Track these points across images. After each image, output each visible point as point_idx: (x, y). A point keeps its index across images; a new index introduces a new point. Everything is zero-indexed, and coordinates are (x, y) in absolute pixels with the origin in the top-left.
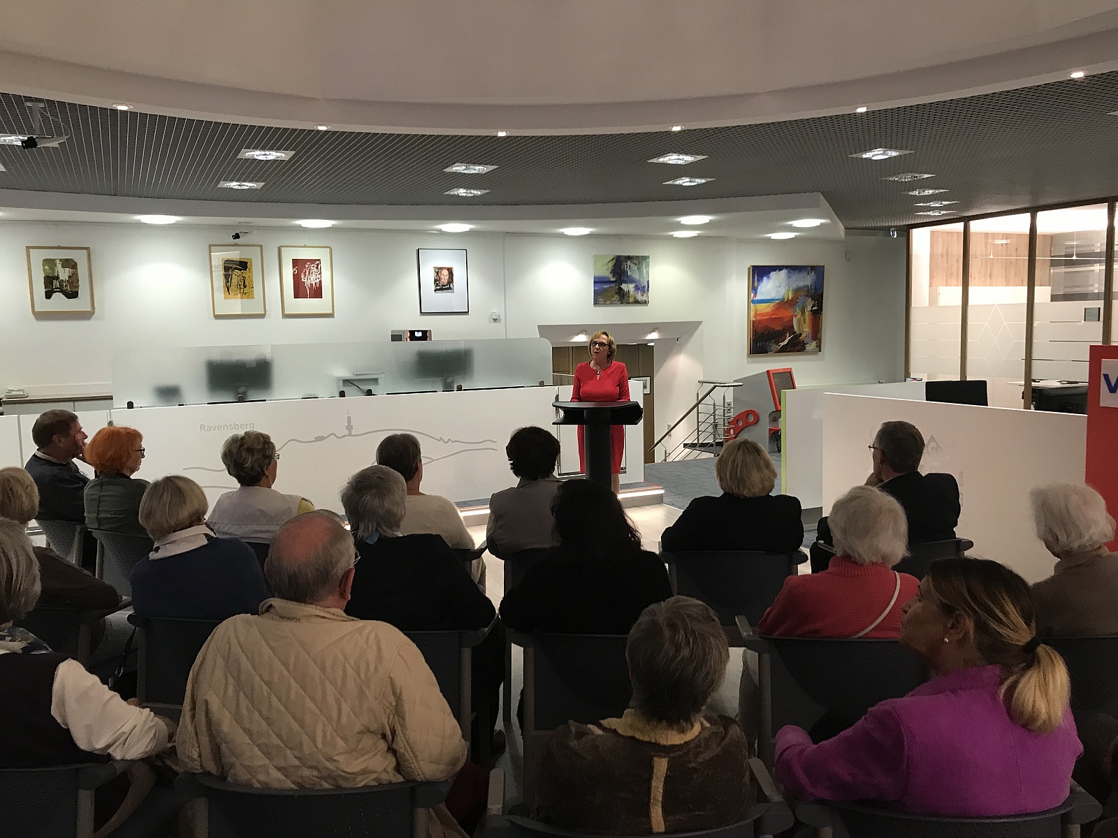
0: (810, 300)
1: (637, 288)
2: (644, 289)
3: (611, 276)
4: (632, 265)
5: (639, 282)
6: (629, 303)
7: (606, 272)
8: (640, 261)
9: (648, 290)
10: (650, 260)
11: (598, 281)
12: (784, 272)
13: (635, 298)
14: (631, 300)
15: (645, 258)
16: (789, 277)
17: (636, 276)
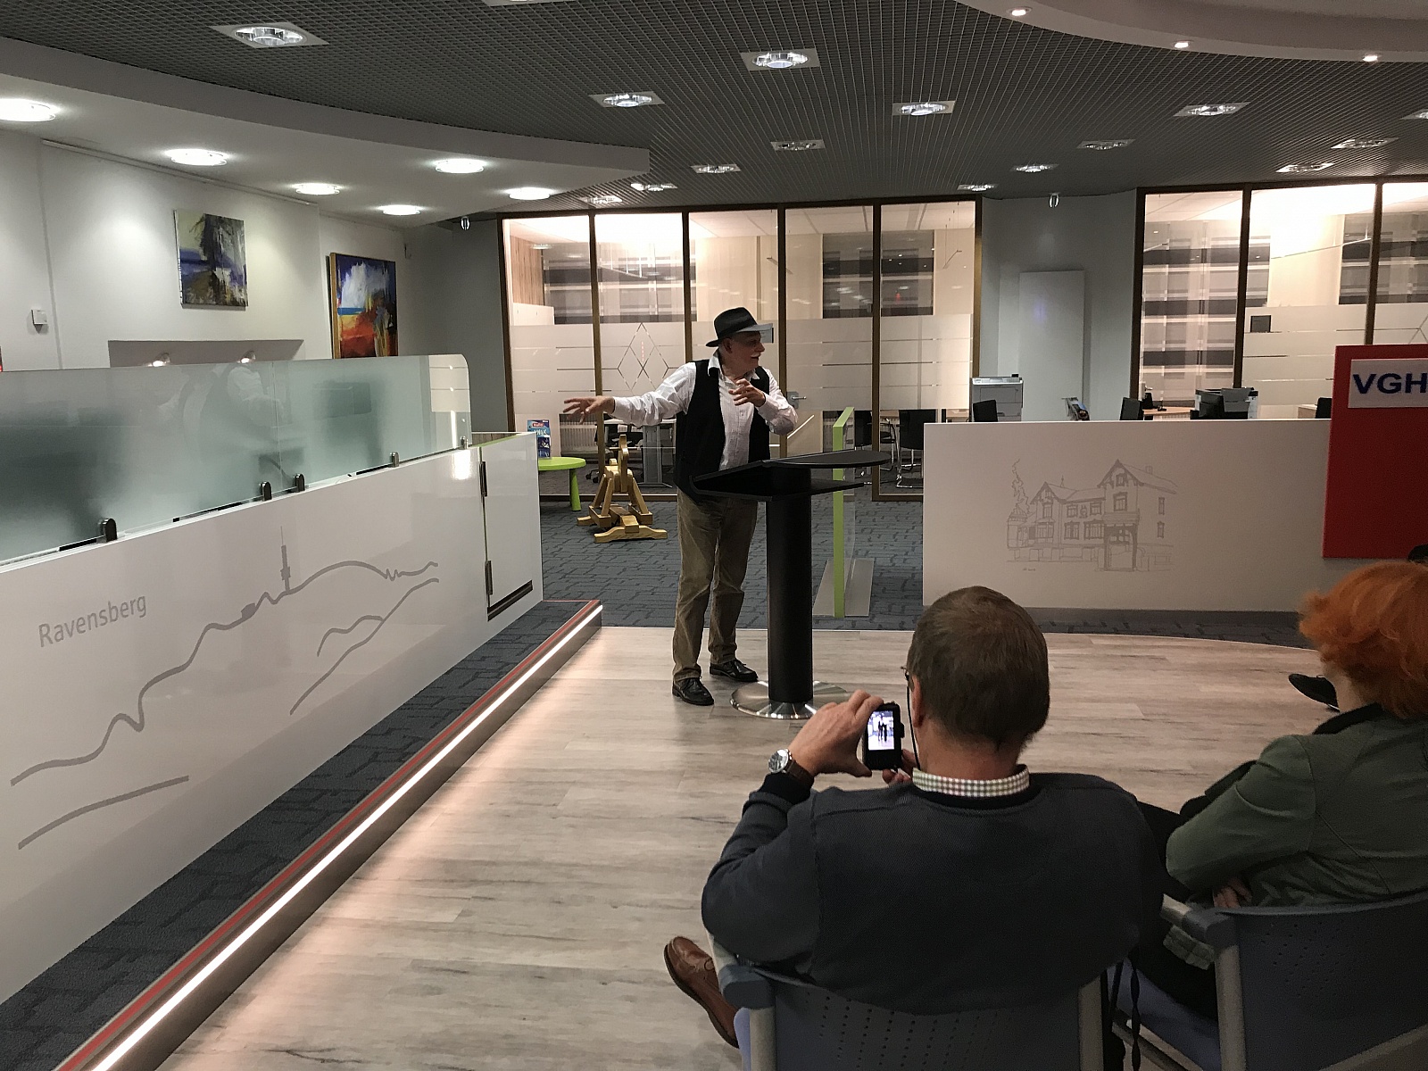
0: (386, 314)
1: (234, 277)
2: (240, 279)
3: (201, 251)
4: (226, 235)
5: (235, 266)
6: (225, 304)
7: (194, 245)
8: (235, 226)
9: (246, 283)
10: (246, 228)
11: (186, 260)
12: (363, 266)
13: (232, 295)
14: (228, 298)
15: (239, 224)
16: (368, 275)
17: (230, 255)
